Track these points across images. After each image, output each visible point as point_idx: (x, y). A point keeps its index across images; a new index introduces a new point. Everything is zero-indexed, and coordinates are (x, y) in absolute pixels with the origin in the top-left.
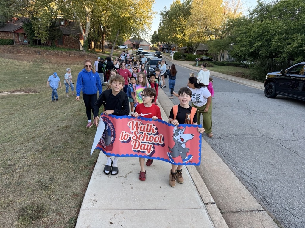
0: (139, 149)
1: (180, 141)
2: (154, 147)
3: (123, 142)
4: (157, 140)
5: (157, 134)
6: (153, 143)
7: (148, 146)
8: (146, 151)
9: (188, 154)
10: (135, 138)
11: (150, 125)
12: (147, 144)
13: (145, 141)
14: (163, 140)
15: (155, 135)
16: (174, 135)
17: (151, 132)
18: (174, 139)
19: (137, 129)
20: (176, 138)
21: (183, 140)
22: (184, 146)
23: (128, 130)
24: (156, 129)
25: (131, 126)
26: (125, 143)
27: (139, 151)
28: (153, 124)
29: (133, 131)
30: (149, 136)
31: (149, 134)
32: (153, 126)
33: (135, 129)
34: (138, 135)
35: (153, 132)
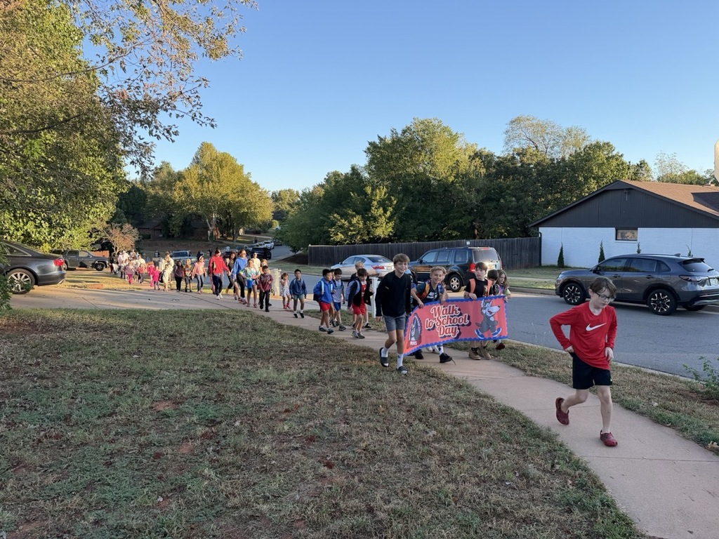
0: (445, 334)
1: (488, 314)
2: (459, 329)
3: (429, 330)
4: (461, 321)
5: (461, 314)
6: (458, 325)
7: (452, 328)
8: (451, 334)
9: (497, 327)
10: (439, 324)
11: (452, 306)
12: (451, 327)
13: (449, 324)
14: (469, 319)
15: (458, 316)
16: (482, 309)
17: (454, 314)
18: (482, 313)
19: (439, 315)
20: (484, 311)
21: (491, 313)
22: (492, 319)
23: (431, 317)
24: (459, 310)
25: (433, 312)
26: (431, 331)
27: (445, 337)
28: (455, 305)
29: (436, 317)
30: (452, 319)
31: (452, 317)
32: (455, 308)
33: (437, 316)
34: (441, 320)
35: (456, 313)
